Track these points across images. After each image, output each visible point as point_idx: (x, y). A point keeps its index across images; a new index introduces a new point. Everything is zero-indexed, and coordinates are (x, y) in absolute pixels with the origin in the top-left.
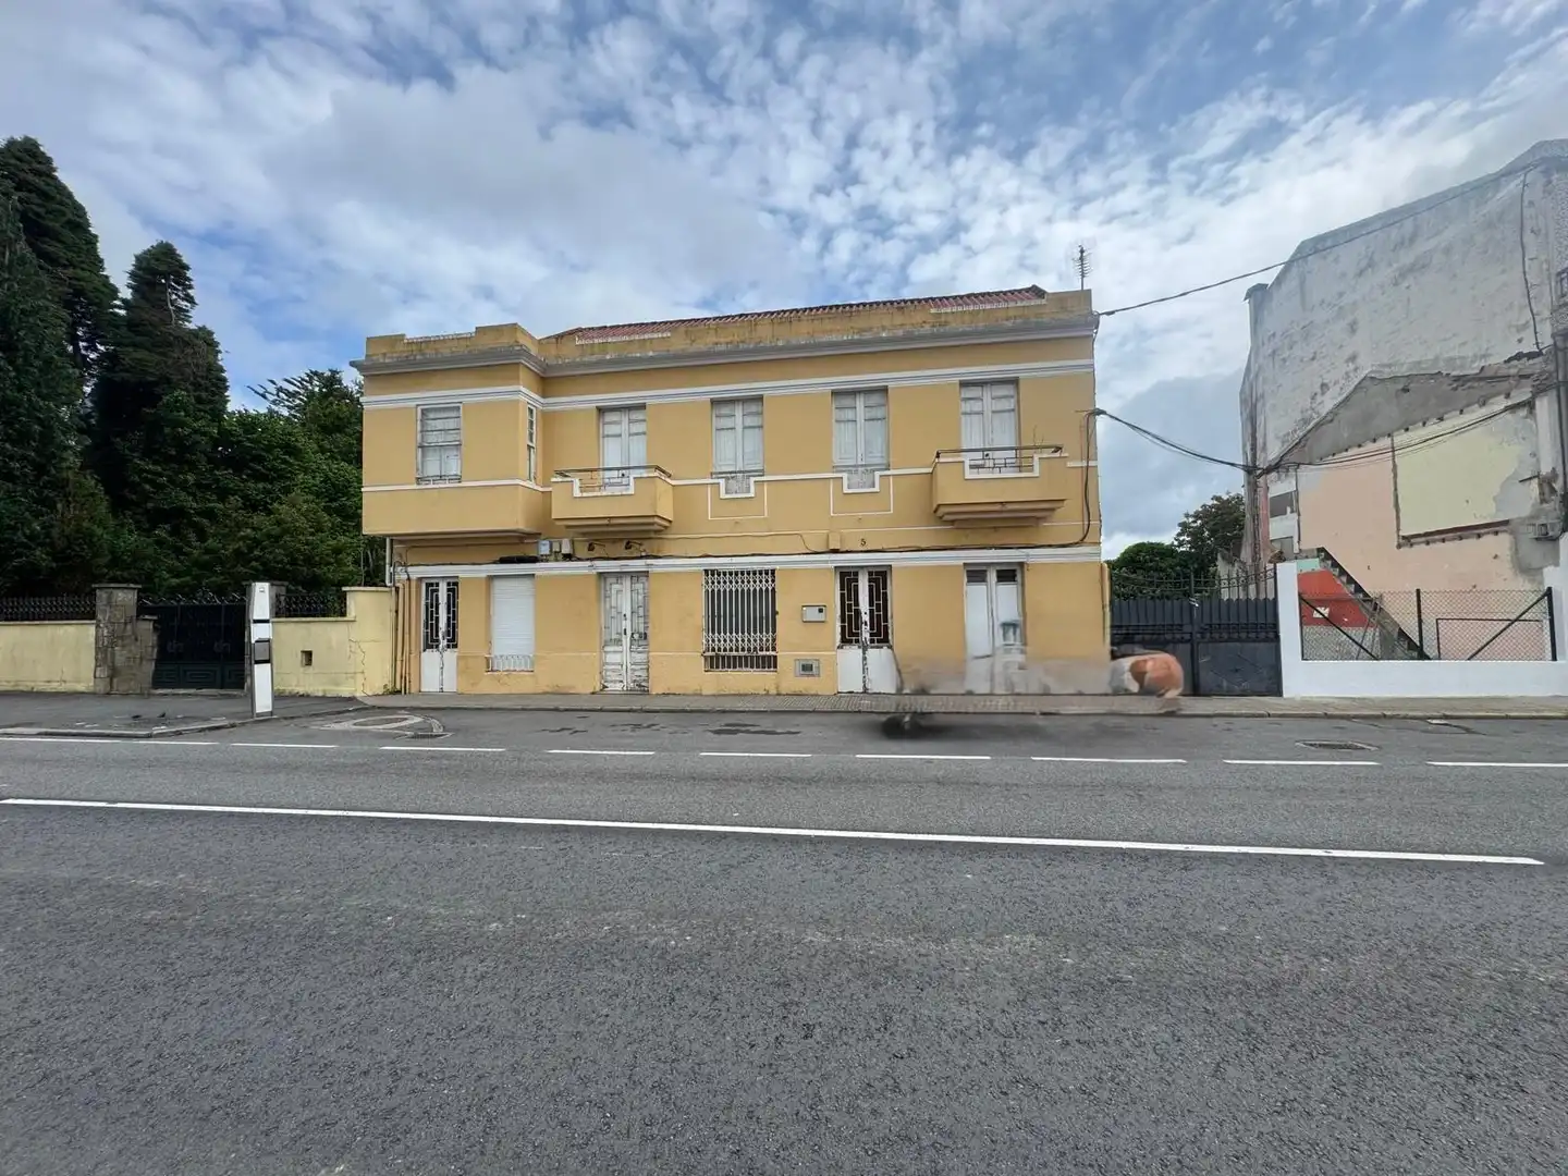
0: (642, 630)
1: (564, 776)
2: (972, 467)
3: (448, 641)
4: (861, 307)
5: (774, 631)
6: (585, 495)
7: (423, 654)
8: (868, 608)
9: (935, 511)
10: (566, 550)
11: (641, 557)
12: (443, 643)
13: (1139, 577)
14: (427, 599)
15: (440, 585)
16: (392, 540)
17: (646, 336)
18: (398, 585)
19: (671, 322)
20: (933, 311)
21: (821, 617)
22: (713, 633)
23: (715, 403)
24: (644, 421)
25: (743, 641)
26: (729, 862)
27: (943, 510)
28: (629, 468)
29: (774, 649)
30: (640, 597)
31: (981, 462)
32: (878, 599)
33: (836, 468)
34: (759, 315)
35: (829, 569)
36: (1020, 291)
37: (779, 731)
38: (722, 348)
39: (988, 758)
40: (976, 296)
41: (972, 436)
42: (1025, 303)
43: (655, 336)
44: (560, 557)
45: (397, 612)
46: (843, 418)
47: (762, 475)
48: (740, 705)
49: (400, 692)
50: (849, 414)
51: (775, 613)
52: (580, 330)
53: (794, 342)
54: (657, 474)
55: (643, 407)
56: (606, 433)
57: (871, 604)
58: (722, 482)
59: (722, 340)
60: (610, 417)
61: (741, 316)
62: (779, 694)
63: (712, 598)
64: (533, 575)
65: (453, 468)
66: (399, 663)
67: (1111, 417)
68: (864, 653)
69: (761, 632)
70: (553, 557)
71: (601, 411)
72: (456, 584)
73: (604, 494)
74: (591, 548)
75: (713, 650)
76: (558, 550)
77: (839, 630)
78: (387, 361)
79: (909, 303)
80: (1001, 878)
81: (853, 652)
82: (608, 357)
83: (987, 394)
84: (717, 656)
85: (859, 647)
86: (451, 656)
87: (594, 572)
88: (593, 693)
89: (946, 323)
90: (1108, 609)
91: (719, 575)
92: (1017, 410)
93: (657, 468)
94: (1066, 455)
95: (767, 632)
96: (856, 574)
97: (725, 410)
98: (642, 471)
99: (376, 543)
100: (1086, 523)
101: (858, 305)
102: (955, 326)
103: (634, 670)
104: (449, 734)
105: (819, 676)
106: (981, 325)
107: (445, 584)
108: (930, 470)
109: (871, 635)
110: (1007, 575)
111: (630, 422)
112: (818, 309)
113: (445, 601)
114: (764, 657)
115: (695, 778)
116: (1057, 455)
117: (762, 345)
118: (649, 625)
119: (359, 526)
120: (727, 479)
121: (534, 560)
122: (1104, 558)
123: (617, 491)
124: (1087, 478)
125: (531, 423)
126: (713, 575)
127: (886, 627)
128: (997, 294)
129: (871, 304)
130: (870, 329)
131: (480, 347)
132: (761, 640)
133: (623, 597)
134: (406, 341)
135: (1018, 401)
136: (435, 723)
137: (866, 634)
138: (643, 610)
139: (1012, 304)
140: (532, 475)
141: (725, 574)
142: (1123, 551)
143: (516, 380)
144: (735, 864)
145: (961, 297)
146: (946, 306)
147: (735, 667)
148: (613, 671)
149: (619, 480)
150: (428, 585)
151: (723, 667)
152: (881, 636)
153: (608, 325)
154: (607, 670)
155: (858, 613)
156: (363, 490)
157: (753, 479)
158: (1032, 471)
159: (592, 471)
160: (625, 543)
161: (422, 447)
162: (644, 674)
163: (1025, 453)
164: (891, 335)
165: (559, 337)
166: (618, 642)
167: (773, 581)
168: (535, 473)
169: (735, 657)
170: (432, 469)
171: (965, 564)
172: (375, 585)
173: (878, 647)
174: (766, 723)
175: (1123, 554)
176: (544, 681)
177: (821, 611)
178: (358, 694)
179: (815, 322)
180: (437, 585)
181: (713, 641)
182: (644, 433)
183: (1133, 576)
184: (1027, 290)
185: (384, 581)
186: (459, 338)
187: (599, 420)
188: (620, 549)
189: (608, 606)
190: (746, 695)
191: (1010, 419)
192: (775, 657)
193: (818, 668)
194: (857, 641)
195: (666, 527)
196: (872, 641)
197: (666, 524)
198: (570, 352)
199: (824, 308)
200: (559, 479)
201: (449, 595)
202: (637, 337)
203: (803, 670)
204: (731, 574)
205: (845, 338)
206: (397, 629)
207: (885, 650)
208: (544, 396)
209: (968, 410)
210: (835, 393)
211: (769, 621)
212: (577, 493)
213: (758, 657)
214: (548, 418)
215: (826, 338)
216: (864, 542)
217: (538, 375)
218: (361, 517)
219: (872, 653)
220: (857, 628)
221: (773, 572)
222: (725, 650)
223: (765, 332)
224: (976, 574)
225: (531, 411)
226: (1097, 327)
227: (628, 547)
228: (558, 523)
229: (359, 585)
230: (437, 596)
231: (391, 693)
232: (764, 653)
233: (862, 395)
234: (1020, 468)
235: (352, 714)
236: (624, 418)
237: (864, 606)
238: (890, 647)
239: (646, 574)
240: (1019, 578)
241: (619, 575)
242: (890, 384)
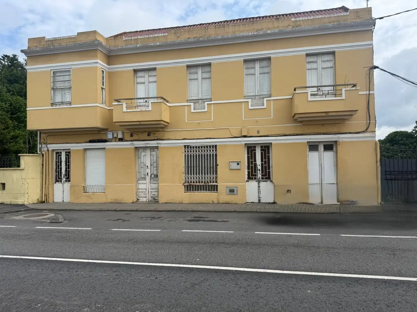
0: (155, 173)
1: (119, 241)
2: (312, 95)
3: (66, 178)
4: (258, 18)
5: (216, 174)
6: (128, 111)
7: (55, 184)
8: (260, 163)
9: (294, 117)
10: (120, 136)
11: (154, 140)
12: (64, 179)
13: (396, 147)
14: (56, 159)
15: (62, 153)
16: (40, 133)
17: (156, 35)
18: (43, 153)
19: (168, 28)
20: (293, 19)
21: (238, 167)
22: (188, 174)
23: (189, 67)
24: (156, 76)
25: (202, 178)
26: (194, 282)
27: (297, 116)
28: (149, 98)
29: (216, 182)
30: (155, 158)
31: (316, 93)
32: (265, 158)
33: (245, 97)
34: (209, 24)
35: (242, 145)
36: (336, 9)
37: (218, 220)
38: (192, 40)
39: (319, 235)
40: (314, 12)
41: (312, 80)
42: (338, 15)
43: (160, 35)
44: (117, 140)
45: (43, 165)
46: (249, 73)
47: (211, 101)
48: (201, 208)
49: (44, 202)
50: (252, 71)
51: (217, 165)
52: (125, 33)
53: (226, 36)
54: (162, 101)
55: (155, 69)
56: (138, 82)
57: (262, 161)
58: (192, 104)
59: (191, 36)
60: (140, 74)
61: (201, 24)
62: (218, 203)
63: (188, 158)
64: (105, 148)
65: (68, 99)
66: (44, 189)
67: (382, 69)
68: (259, 184)
69: (210, 174)
70: (114, 140)
71: (136, 71)
72: (69, 152)
73: (138, 110)
74: (132, 135)
75: (188, 182)
76: (116, 136)
77: (247, 173)
78: (37, 49)
79: (281, 16)
80: (325, 293)
81: (253, 184)
82: (138, 46)
83: (319, 59)
84: (190, 185)
85: (256, 181)
86: (67, 185)
87: (133, 147)
88: (133, 203)
89: (300, 25)
90: (379, 164)
91: (191, 148)
92: (334, 67)
93: (162, 98)
94: (359, 88)
95: (213, 174)
96: (255, 147)
97: (193, 70)
98: (154, 99)
99: (33, 134)
100: (369, 121)
101: (257, 18)
102: (304, 27)
103: (151, 192)
104: (66, 221)
105: (237, 194)
106: (317, 26)
107: (64, 153)
108: (291, 97)
109: (262, 175)
110: (329, 147)
111: (149, 76)
112: (237, 20)
113: (64, 160)
114: (211, 186)
115: (179, 242)
116: (354, 88)
117: (211, 38)
118: (159, 171)
119: (25, 126)
120: (194, 103)
121: (105, 141)
122: (377, 139)
123: (144, 109)
124: (369, 100)
125: (103, 77)
126: (188, 148)
127: (269, 172)
128: (325, 10)
129: (263, 17)
130: (263, 29)
131: (79, 42)
132: (210, 178)
133: (147, 158)
134: (46, 40)
135: (335, 64)
136: (60, 216)
137: (259, 175)
138: (156, 164)
139: (332, 15)
140: (104, 101)
141: (193, 147)
142: (387, 135)
143: (96, 57)
144: (197, 283)
145: (307, 12)
146: (299, 17)
147: (198, 190)
148: (142, 192)
149: (144, 104)
150: (57, 153)
151: (193, 190)
152: (267, 176)
153: (138, 31)
154: (139, 192)
155: (256, 165)
156: (27, 109)
157: (206, 103)
158: (341, 96)
159: (131, 99)
160: (147, 134)
161: (53, 89)
162: (156, 193)
163: (338, 88)
164: (272, 32)
165: (116, 36)
166: (144, 179)
167: (216, 151)
168: (105, 100)
169: (198, 186)
170: (58, 99)
171: (308, 142)
172: (34, 153)
173: (265, 181)
174: (212, 216)
175: (387, 137)
176: (110, 197)
177: (238, 164)
178: (26, 203)
179: (236, 26)
180: (61, 153)
181: (188, 178)
182: (156, 82)
183: (392, 148)
184: (340, 8)
185: (37, 151)
186: (70, 38)
187: (134, 76)
188: (145, 136)
189: (140, 162)
190: (204, 203)
191: (330, 72)
192: (217, 186)
193: (237, 191)
194: (255, 178)
195: (166, 126)
196: (262, 178)
197: (167, 124)
198: (120, 44)
199: (240, 20)
200: (116, 103)
201: (66, 158)
202: (152, 36)
203: (230, 192)
204: (196, 147)
205: (250, 34)
206: (43, 173)
207: (269, 183)
208: (109, 64)
209: (310, 68)
210: (245, 61)
211: (214, 169)
212: (125, 110)
213: (209, 186)
214: (111, 74)
215: (241, 34)
216: (258, 132)
217: (106, 54)
218: (26, 121)
219: (262, 184)
220: (255, 172)
221: (216, 146)
222: (194, 182)
223: (212, 33)
224: (313, 147)
225: (103, 71)
226: (374, 26)
227: (149, 135)
228: (116, 124)
229: (26, 153)
230: (61, 157)
231: (40, 203)
232: (212, 184)
233: (258, 62)
234: (335, 95)
235: (23, 212)
236: (146, 75)
237: (259, 162)
238: (271, 181)
239: (157, 148)
240: (334, 149)
241: (145, 148)
242: (272, 56)
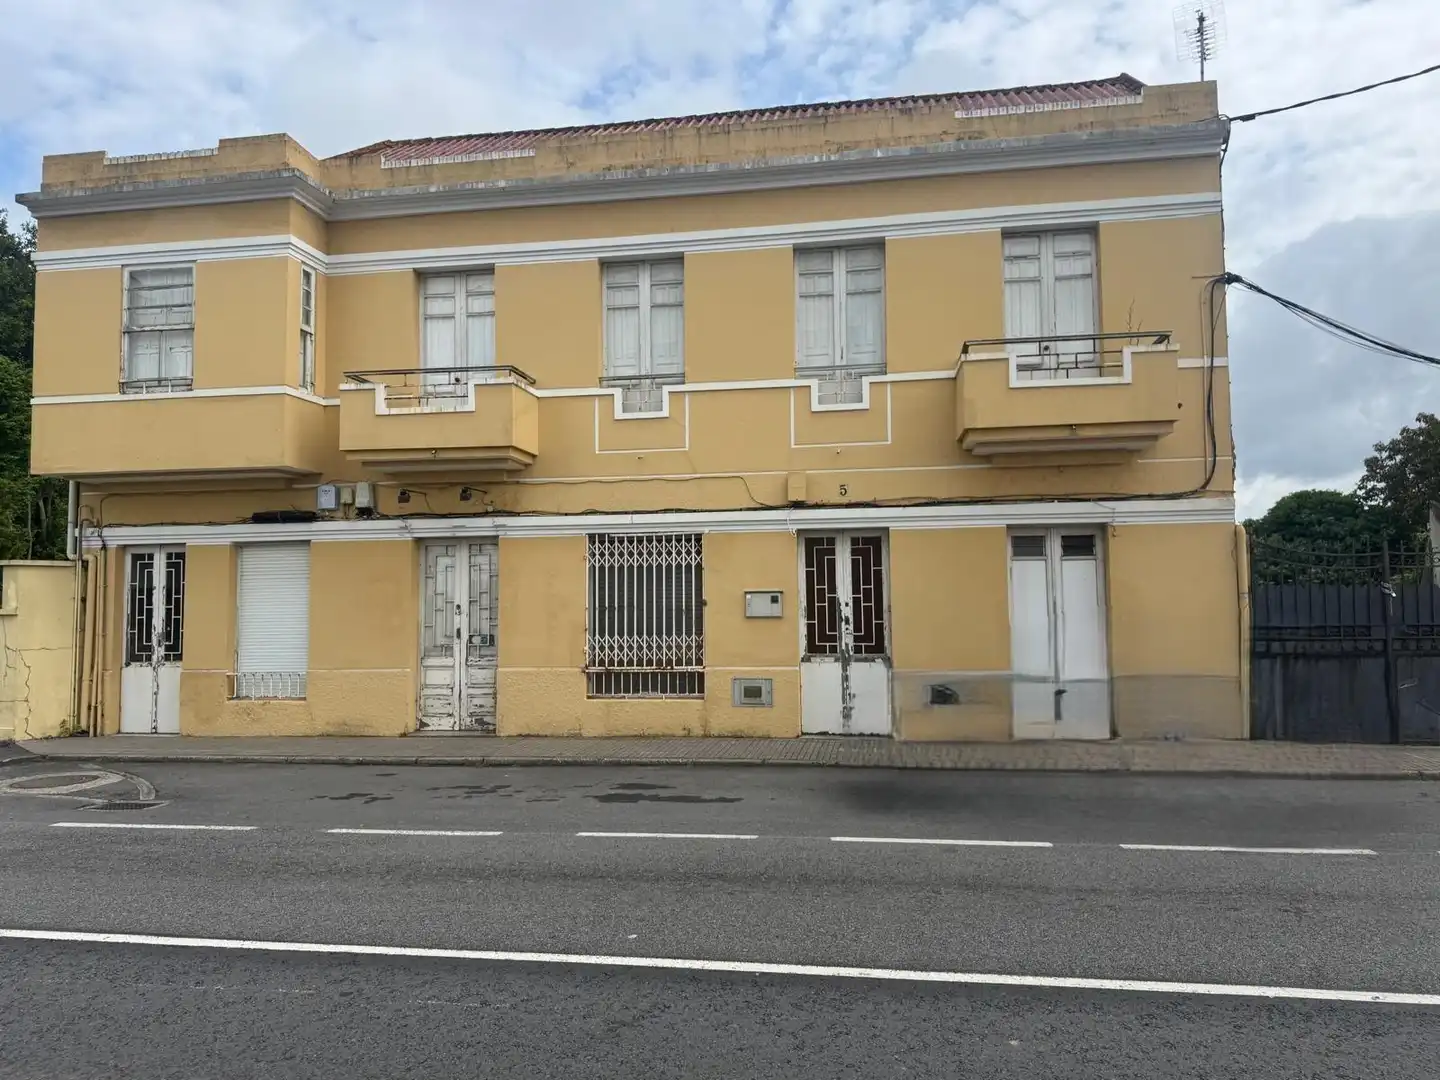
0: (486, 631)
1: (351, 873)
2: (1021, 368)
3: (168, 648)
4: (843, 108)
5: (700, 632)
6: (394, 411)
7: (126, 671)
8: (851, 595)
9: (961, 440)
10: (363, 500)
11: (486, 514)
12: (159, 652)
13: (1301, 547)
14: (133, 579)
15: (156, 557)
16: (78, 486)
17: (495, 156)
18: (85, 557)
19: (536, 133)
20: (958, 115)
21: (775, 609)
22: (602, 635)
23: (606, 265)
24: (493, 293)
25: (650, 648)
26: (619, 1017)
27: (971, 439)
28: (467, 369)
29: (699, 662)
30: (485, 577)
31: (1036, 360)
32: (867, 582)
33: (801, 372)
34: (678, 120)
35: (787, 533)
36: (1101, 83)
37: (706, 797)
38: (619, 175)
39: (1048, 844)
40: (1029, 90)
41: (1022, 316)
42: (1108, 102)
43: (510, 155)
44: (353, 513)
45: (84, 600)
46: (811, 291)
47: (683, 383)
48: (644, 753)
49: (85, 733)
50: (822, 285)
51: (701, 603)
52: (387, 145)
53: (733, 166)
54: (512, 379)
55: (488, 270)
56: (429, 312)
57: (856, 590)
58: (618, 393)
59: (617, 162)
60: (437, 286)
61: (648, 122)
62: (706, 736)
63: (601, 578)
64: (309, 541)
65: (180, 367)
66: (85, 684)
67: (1251, 287)
68: (845, 669)
69: (679, 634)
70: (340, 514)
71: (422, 276)
72: (181, 556)
73: (427, 410)
74: (404, 498)
75: (602, 663)
76: (350, 501)
77: (803, 631)
78: (75, 194)
79: (921, 102)
80: (1068, 1047)
81: (827, 669)
82: (433, 189)
83: (1047, 249)
84: (608, 674)
85: (836, 660)
86: (170, 673)
87: (408, 537)
88: (404, 735)
89: (981, 134)
90: (1246, 600)
91: (612, 542)
92: (1095, 276)
93: (514, 370)
94: (1177, 347)
95: (689, 634)
96: (832, 541)
97: (623, 277)
98: (487, 374)
99: (53, 489)
100: (1210, 459)
101: (838, 105)
102: (994, 139)
103: (472, 696)
104: (166, 803)
105: (771, 705)
106: (1037, 137)
107: (164, 557)
108: (952, 374)
109: (856, 639)
110: (1079, 543)
111: (469, 294)
112: (773, 111)
113: (163, 582)
114: (682, 674)
115: (564, 875)
116: (1162, 347)
117: (682, 170)
118: (499, 622)
119: (25, 461)
120: (626, 388)
121: (310, 517)
122: (1239, 518)
123: (448, 405)
124: (1212, 388)
125: (308, 294)
126: (602, 542)
127: (880, 627)
128: (1065, 87)
129: (859, 104)
130: (857, 144)
131: (225, 173)
132: (679, 647)
133: (456, 578)
134: (105, 163)
135: (1098, 263)
136: (143, 785)
137: (847, 638)
138: (486, 599)
139: (1088, 105)
140: (308, 379)
141: (621, 541)
142: (1272, 505)
143: (282, 225)
144: (629, 1019)
145: (1006, 92)
146: (980, 107)
147: (636, 690)
148: (438, 697)
149: (450, 388)
150: (136, 558)
151: (618, 691)
152: (872, 642)
153: (434, 137)
154: (428, 697)
155: (834, 603)
156: (33, 401)
157: (666, 389)
158: (1120, 374)
159: (405, 372)
160: (459, 490)
161: (128, 332)
162: (488, 702)
163: (1109, 345)
164: (890, 154)
165: (355, 156)
166: (448, 650)
167: (699, 553)
168: (313, 375)
169: (636, 675)
170: (146, 369)
171: (1009, 527)
172: (51, 557)
173: (866, 660)
174: (685, 784)
175: (1273, 511)
176: (321, 716)
177: (774, 600)
178: (19, 737)
179: (769, 132)
180: (151, 557)
181: (602, 648)
182: (492, 314)
183: (1289, 546)
184: (1113, 82)
185: (64, 551)
186: (193, 158)
187: (417, 292)
188: (451, 500)
189: (430, 592)
190: (655, 737)
191: (1083, 290)
192: (701, 675)
193: (770, 693)
194: (833, 650)
195: (527, 465)
196: (858, 650)
197: (528, 460)
198: (372, 180)
199: (783, 110)
200: (353, 386)
201: (169, 574)
202: (480, 157)
203: (745, 696)
204: (631, 541)
205: (816, 160)
206: (83, 630)
207: (878, 668)
208: (328, 250)
209: (1016, 275)
210: (801, 251)
211: (692, 618)
212: (381, 408)
213: (673, 675)
214: (334, 285)
215: (786, 160)
216: (843, 490)
217: (318, 217)
218: (27, 445)
219: (857, 669)
220: (833, 628)
221: (699, 538)
222: (621, 663)
223: (687, 151)
224: (1027, 543)
225: (307, 275)
226: (1226, 141)
227: (465, 496)
228: (350, 457)
229: (25, 557)
230: (150, 575)
231: (71, 736)
232: (683, 668)
233: (843, 253)
234: (1101, 370)
235: (8, 768)
236: (459, 288)
237: (844, 592)
238: (888, 662)
239: (494, 540)
240: (1098, 549)
241: (451, 543)
242: (888, 235)
